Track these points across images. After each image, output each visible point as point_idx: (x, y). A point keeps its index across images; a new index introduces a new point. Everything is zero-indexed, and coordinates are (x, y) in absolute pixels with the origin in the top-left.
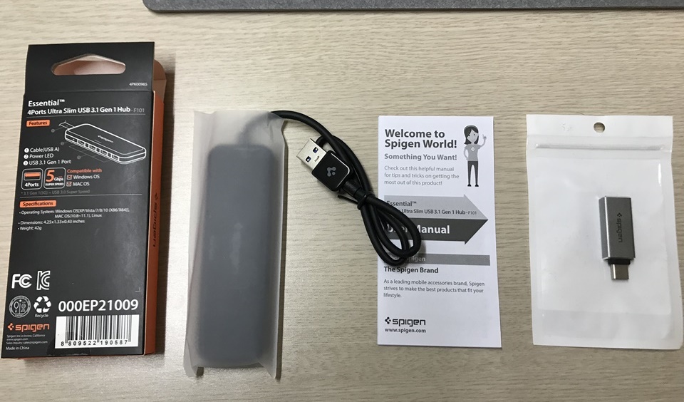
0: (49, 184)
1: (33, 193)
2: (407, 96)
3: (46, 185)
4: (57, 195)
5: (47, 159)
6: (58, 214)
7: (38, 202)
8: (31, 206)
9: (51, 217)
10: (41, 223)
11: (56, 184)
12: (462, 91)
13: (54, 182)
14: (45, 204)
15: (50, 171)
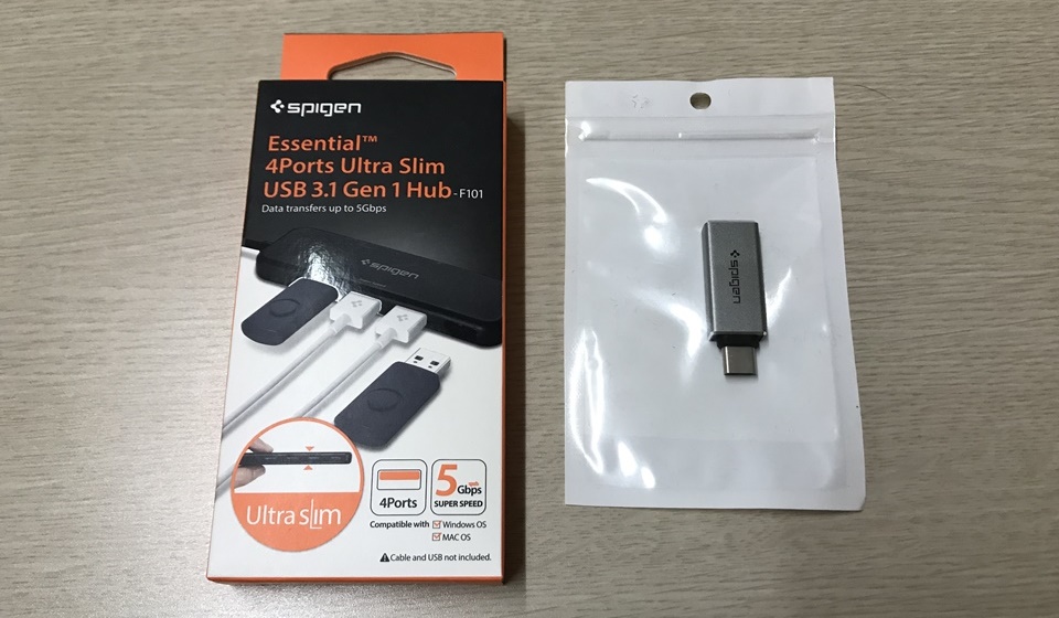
2: (542, 59)
12: (642, 51)
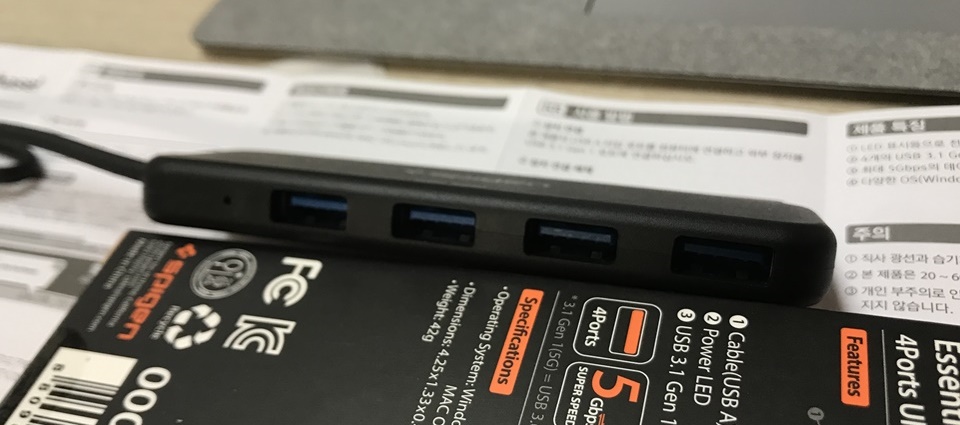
0: (582, 380)
1: (562, 328)
3: (583, 371)
4: (533, 400)
5: (689, 382)
6: (457, 398)
7: (525, 339)
8: (516, 317)
9: (456, 373)
10: (447, 341)
11: (575, 404)
13: (589, 394)
14: (510, 360)
15: (635, 386)
